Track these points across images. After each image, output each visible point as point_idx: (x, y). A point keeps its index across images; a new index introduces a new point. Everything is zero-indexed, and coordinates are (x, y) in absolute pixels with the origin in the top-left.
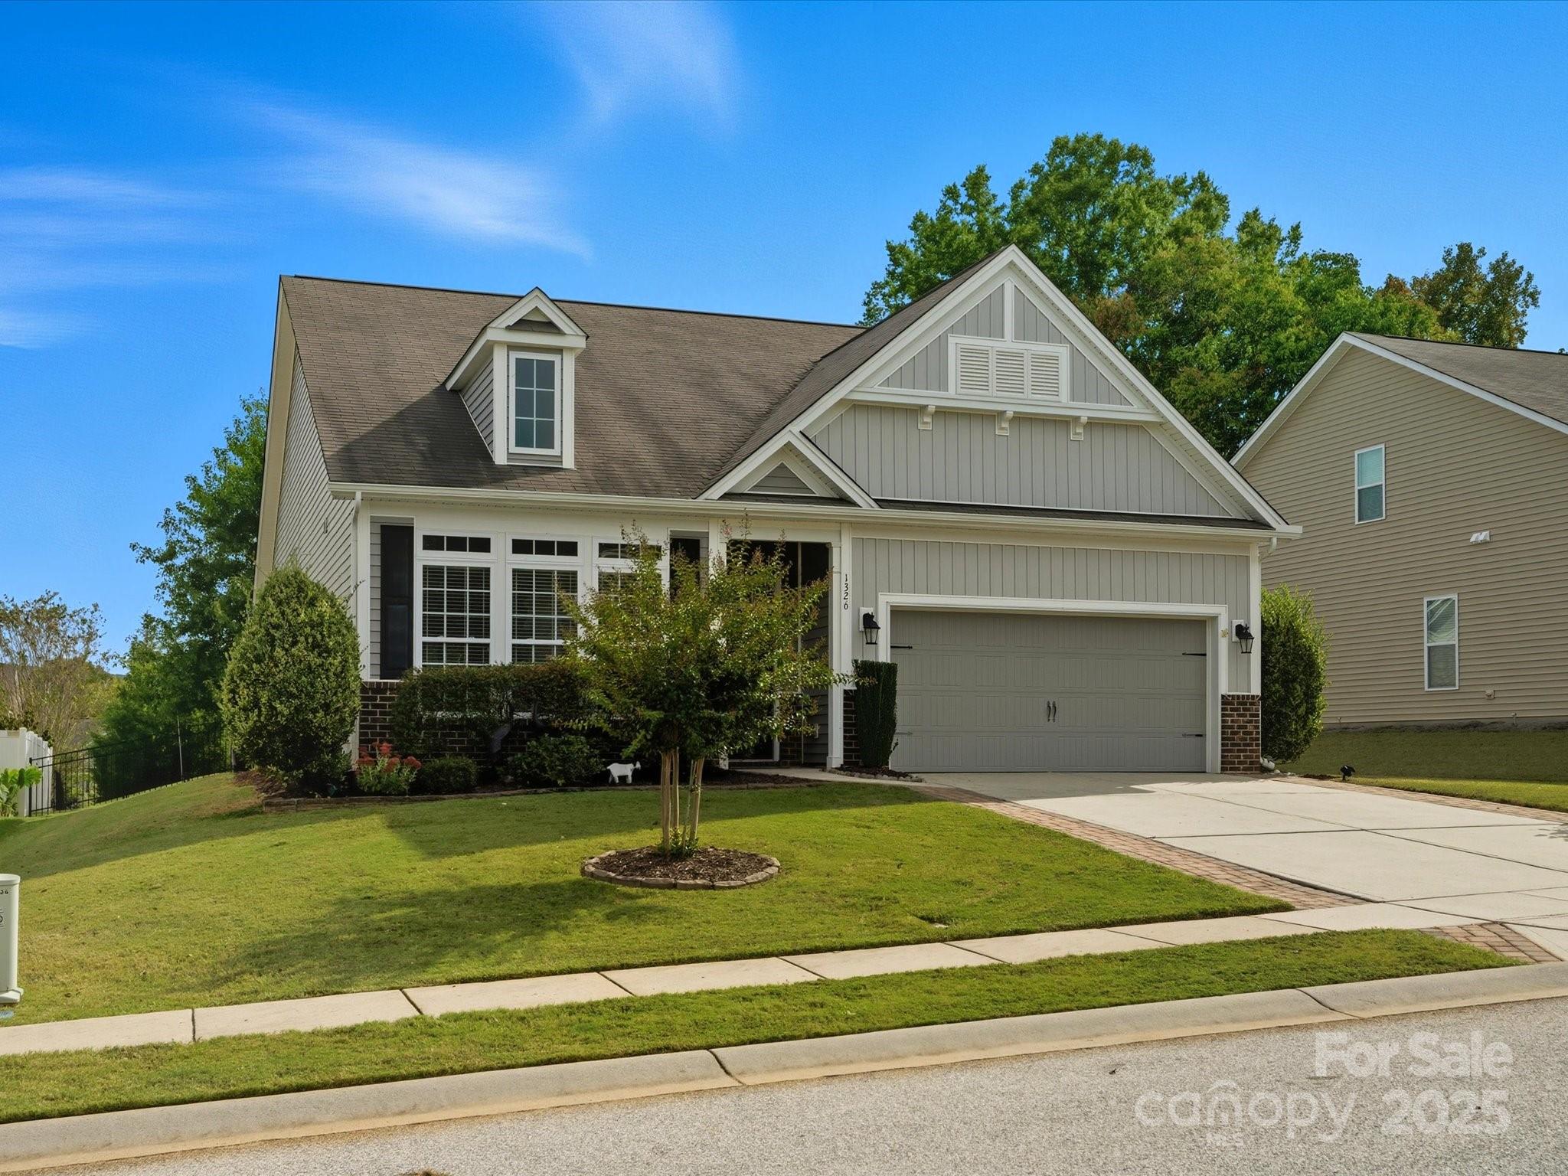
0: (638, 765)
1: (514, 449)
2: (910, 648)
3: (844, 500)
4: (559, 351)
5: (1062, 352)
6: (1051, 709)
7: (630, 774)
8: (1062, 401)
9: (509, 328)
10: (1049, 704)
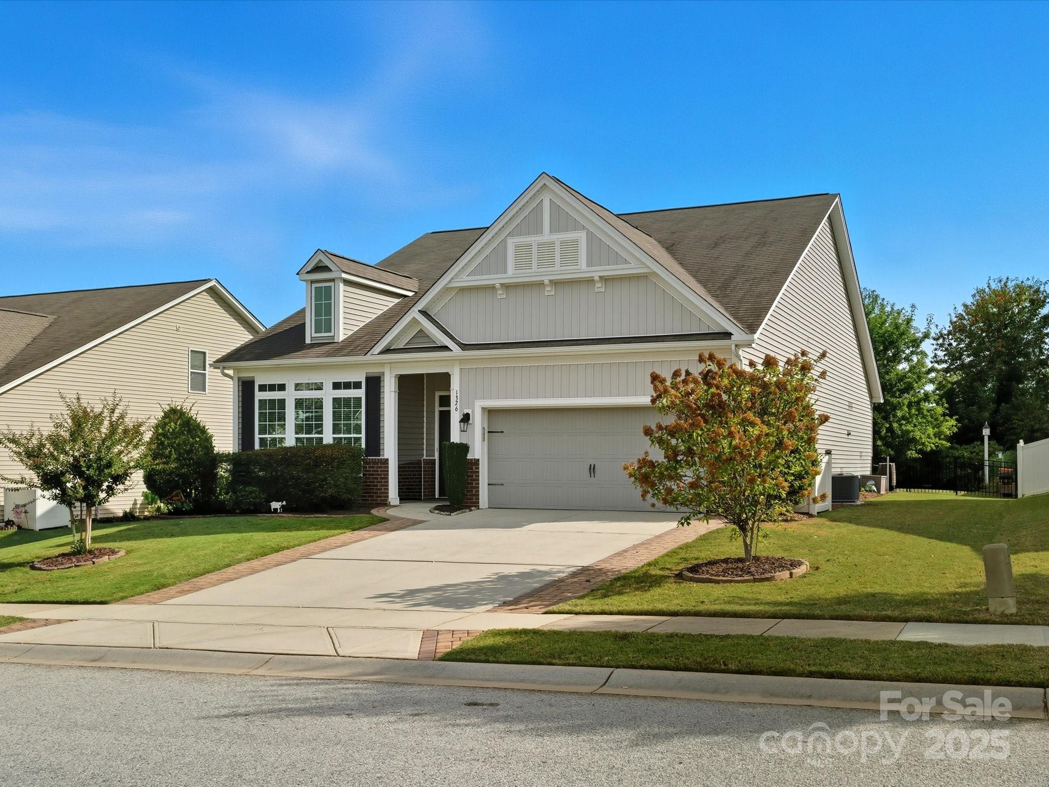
0: (284, 503)
1: (314, 335)
2: (502, 432)
3: (446, 348)
4: (333, 280)
5: (582, 236)
6: (592, 469)
7: (279, 507)
8: (582, 268)
9: (308, 272)
10: (591, 465)
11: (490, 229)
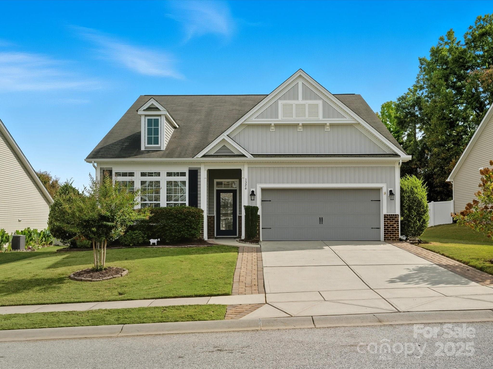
0: (159, 240)
1: (147, 145)
2: (270, 201)
3: (243, 156)
4: (160, 116)
5: (320, 103)
6: (321, 220)
7: (156, 242)
8: (320, 118)
9: (144, 110)
10: (320, 218)
11: (268, 96)
